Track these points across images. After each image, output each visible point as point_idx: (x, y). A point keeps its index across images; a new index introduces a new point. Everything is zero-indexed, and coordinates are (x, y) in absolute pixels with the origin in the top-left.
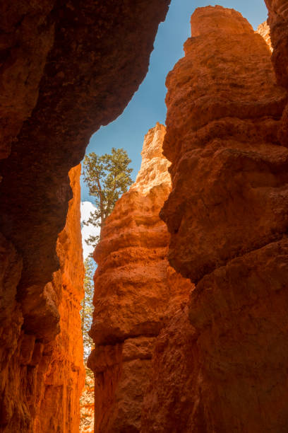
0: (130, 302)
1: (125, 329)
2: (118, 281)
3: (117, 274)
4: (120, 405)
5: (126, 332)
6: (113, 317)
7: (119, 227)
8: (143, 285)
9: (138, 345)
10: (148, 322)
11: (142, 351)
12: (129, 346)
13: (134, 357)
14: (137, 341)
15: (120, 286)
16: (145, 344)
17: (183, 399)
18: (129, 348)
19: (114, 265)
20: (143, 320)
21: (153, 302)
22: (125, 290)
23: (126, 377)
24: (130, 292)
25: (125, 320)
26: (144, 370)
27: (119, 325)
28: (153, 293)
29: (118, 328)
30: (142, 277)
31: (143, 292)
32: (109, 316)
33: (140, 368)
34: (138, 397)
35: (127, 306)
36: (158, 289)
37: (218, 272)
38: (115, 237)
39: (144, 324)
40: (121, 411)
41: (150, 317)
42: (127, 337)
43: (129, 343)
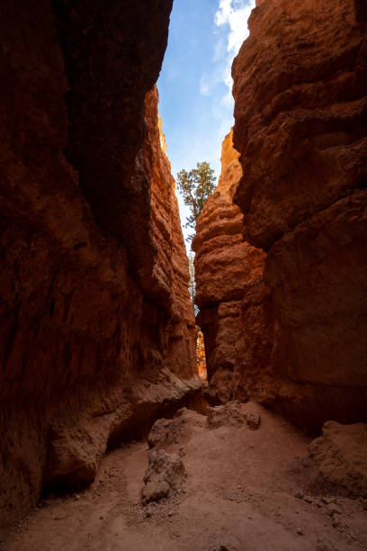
0: (221, 277)
1: (219, 296)
2: (210, 262)
3: (209, 258)
4: (219, 348)
5: (220, 298)
6: (209, 288)
7: (207, 223)
8: (230, 263)
9: (229, 307)
10: (235, 290)
11: (232, 310)
12: (223, 308)
13: (227, 315)
14: (228, 304)
15: (212, 265)
16: (235, 305)
17: (264, 343)
18: (223, 309)
19: (206, 251)
20: (231, 289)
21: (238, 275)
22: (216, 268)
23: (222, 330)
24: (219, 269)
25: (218, 289)
26: (235, 324)
27: (213, 294)
28: (237, 269)
29: (213, 296)
30: (228, 257)
31: (229, 269)
32: (206, 287)
33: (232, 323)
34: (232, 343)
35: (219, 280)
36: (241, 265)
37: (286, 238)
38: (205, 230)
39: (233, 291)
40: (220, 352)
41: (237, 286)
42: (221, 301)
43: (223, 306)
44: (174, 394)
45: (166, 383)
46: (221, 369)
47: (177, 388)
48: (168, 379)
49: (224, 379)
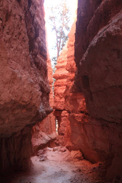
2: (60, 94)
3: (60, 90)
5: (62, 109)
6: (58, 105)
13: (64, 116)
14: (65, 112)
18: (63, 114)
19: (59, 86)
23: (62, 121)
25: (62, 106)
29: (60, 109)
33: (66, 119)
35: (63, 102)
42: (63, 110)
43: (63, 112)
44: (44, 142)
45: (41, 138)
46: (61, 135)
47: (45, 139)
48: (42, 136)
49: (61, 138)
